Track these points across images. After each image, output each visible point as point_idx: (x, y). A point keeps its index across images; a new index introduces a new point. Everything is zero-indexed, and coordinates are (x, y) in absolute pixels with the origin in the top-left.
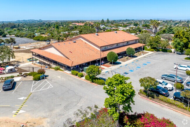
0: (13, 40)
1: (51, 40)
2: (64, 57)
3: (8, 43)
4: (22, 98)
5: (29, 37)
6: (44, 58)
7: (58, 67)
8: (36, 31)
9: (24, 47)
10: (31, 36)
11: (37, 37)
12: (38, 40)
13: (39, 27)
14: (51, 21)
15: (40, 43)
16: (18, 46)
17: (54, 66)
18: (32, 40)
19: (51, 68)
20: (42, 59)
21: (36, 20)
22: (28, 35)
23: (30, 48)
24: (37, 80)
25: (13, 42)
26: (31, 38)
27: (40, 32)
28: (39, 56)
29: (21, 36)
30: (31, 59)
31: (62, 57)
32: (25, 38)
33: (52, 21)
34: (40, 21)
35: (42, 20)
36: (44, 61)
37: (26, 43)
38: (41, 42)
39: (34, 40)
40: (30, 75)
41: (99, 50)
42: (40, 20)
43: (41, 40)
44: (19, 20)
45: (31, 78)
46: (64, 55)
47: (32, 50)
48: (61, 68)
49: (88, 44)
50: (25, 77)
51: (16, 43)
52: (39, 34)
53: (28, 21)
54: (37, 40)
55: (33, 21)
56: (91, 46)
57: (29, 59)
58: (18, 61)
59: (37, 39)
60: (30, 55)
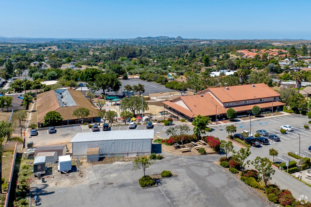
0: (142, 88)
1: (188, 89)
2: (189, 110)
3: (137, 91)
4: (158, 132)
5: (159, 82)
6: (174, 111)
7: (184, 119)
8: (169, 66)
9: (155, 98)
10: (163, 80)
11: (170, 83)
12: (172, 88)
13: (177, 57)
14: (200, 41)
15: (173, 94)
16: (148, 97)
17: (181, 118)
18: (163, 87)
19: (179, 120)
20: (172, 112)
21: (171, 39)
22: (159, 79)
23: (161, 100)
24: (167, 125)
25: (142, 91)
26: (162, 84)
27: (177, 69)
28: (170, 109)
29: (149, 79)
30: (162, 112)
31: (187, 110)
32: (155, 83)
33: (203, 40)
34: (180, 40)
35: (182, 39)
36: (174, 114)
37: (156, 92)
38: (175, 92)
39: (166, 87)
40: (162, 122)
41: (223, 105)
42: (179, 37)
43: (175, 88)
44: (141, 38)
45: (163, 124)
46: (189, 108)
47: (164, 102)
48: (186, 120)
49: (215, 99)
50: (159, 123)
51: (145, 92)
52: (175, 74)
53: (156, 40)
54: (170, 88)
55: (167, 40)
56: (217, 101)
57: (160, 112)
58: (150, 114)
59: (171, 86)
60: (162, 109)
